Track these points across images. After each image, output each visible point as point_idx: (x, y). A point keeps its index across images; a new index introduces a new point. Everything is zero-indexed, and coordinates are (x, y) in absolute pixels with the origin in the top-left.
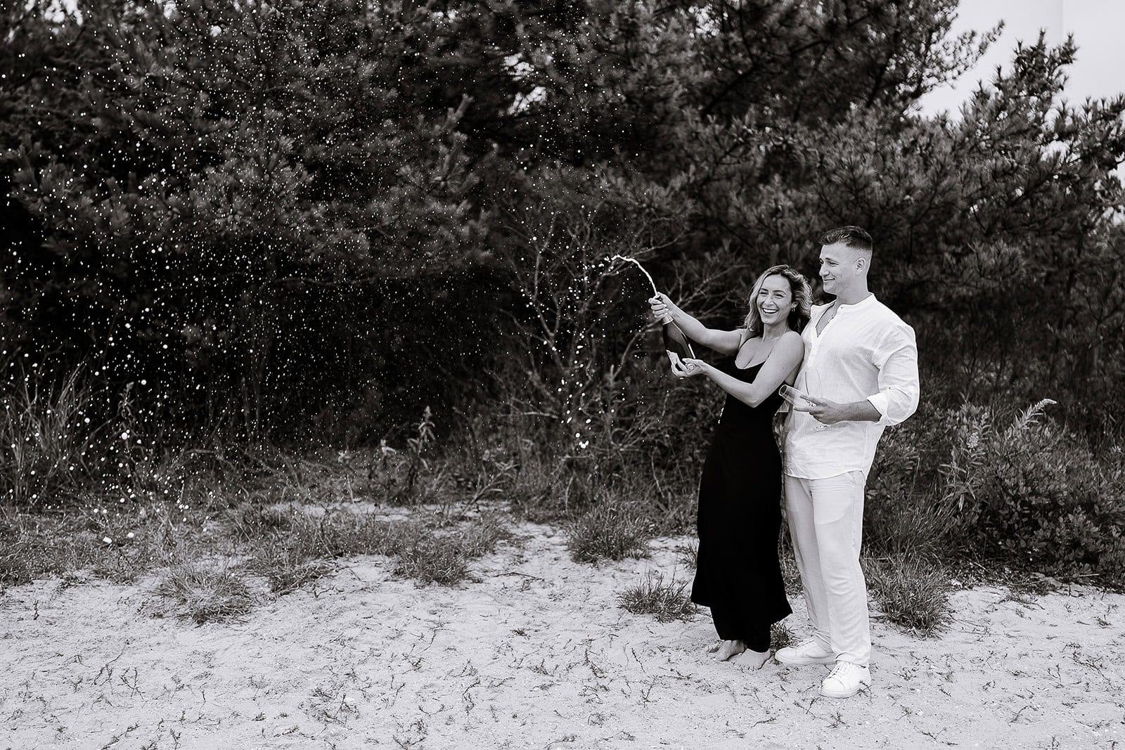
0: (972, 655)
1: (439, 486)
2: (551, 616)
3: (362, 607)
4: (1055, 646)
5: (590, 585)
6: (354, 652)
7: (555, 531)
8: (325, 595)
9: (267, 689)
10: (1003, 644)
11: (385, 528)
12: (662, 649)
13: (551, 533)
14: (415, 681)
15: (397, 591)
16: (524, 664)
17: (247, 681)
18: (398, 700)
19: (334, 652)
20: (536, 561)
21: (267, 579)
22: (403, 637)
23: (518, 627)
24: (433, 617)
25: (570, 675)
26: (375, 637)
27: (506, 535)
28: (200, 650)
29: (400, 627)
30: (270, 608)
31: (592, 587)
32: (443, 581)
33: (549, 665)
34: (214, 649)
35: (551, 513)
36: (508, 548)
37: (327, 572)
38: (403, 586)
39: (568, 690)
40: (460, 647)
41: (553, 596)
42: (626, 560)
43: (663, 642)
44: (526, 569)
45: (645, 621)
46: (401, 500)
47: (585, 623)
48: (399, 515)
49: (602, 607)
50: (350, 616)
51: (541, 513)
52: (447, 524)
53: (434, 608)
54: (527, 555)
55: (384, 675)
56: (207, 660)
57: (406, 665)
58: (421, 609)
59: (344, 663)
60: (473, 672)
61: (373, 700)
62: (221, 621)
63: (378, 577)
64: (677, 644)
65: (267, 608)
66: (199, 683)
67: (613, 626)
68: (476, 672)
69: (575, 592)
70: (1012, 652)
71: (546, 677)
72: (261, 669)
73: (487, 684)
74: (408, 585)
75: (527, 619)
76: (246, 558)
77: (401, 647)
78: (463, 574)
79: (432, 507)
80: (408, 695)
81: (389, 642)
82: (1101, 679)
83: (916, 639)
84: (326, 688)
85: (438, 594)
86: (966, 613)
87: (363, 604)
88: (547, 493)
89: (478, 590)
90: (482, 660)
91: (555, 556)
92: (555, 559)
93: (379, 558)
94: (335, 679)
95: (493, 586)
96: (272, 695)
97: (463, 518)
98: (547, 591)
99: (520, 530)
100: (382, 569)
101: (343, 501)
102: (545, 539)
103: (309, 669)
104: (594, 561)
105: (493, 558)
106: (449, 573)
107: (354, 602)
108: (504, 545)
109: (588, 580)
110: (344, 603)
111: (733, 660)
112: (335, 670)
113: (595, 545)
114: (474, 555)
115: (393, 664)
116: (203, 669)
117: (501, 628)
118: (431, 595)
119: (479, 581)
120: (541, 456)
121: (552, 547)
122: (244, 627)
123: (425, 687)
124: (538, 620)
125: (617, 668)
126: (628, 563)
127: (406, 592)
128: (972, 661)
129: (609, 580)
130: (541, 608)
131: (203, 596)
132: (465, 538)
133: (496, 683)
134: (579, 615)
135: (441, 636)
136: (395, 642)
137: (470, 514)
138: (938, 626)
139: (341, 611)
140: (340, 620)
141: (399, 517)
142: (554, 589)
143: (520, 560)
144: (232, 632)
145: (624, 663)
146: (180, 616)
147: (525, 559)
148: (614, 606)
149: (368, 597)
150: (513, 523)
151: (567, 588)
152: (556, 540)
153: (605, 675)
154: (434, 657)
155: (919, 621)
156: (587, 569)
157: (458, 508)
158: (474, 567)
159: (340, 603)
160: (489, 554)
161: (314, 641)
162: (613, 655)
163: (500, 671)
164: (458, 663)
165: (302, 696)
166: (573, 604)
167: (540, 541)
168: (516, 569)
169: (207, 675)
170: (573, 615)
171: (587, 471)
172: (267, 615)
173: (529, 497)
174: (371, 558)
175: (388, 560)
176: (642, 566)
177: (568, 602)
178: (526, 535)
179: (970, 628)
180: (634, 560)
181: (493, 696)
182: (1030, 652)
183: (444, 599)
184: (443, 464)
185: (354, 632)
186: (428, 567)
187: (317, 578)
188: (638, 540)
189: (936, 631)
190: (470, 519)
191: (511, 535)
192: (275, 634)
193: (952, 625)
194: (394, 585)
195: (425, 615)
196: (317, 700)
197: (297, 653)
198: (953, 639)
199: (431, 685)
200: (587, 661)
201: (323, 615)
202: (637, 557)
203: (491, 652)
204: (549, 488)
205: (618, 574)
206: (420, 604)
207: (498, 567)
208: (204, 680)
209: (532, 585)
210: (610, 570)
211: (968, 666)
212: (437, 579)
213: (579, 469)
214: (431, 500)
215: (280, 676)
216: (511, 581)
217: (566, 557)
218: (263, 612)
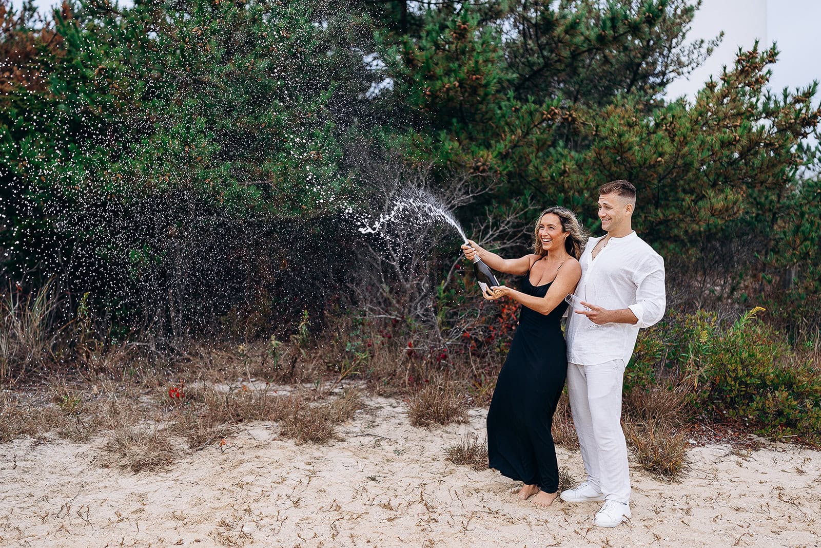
0: (704, 495)
1: (314, 369)
2: (395, 466)
3: (256, 459)
4: (766, 489)
5: (424, 443)
6: (250, 493)
7: (398, 403)
8: (229, 450)
9: (185, 521)
10: (727, 487)
11: (273, 400)
12: (477, 491)
13: (396, 405)
14: (295, 515)
15: (282, 447)
16: (375, 502)
17: (171, 515)
18: (282, 529)
19: (235, 493)
20: (384, 425)
21: (186, 439)
22: (286, 482)
23: (371, 474)
24: (309, 467)
25: (410, 510)
26: (266, 482)
27: (363, 406)
28: (136, 492)
29: (284, 474)
30: (188, 460)
31: (426, 445)
32: (317, 440)
33: (394, 503)
34: (147, 491)
35: (396, 390)
36: (364, 416)
37: (230, 434)
38: (286, 444)
39: (408, 522)
40: (328, 489)
41: (396, 451)
42: (450, 424)
43: (478, 486)
44: (378, 431)
45: (464, 470)
46: (286, 380)
47: (421, 471)
48: (284, 391)
49: (433, 459)
50: (247, 467)
51: (388, 389)
52: (319, 398)
53: (309, 461)
54: (378, 420)
55: (272, 511)
56: (141, 499)
57: (289, 503)
58: (300, 461)
59: (243, 502)
60: (338, 508)
61: (263, 529)
62: (152, 470)
63: (269, 437)
64: (488, 487)
65: (186, 460)
66: (135, 516)
67: (441, 474)
68: (340, 508)
69: (413, 449)
70: (734, 493)
71: (392, 512)
72: (182, 506)
73: (348, 517)
74: (290, 444)
75: (378, 468)
76: (171, 423)
77: (285, 490)
78: (330, 435)
79: (309, 385)
80: (290, 526)
81: (276, 485)
82: (799, 513)
83: (663, 483)
84: (229, 520)
85: (313, 450)
86: (701, 464)
87: (257, 457)
88: (393, 374)
89: (341, 447)
90: (344, 499)
91: (398, 421)
92: (399, 424)
93: (269, 423)
94: (236, 513)
95: (353, 444)
96: (189, 526)
97: (331, 394)
98: (393, 448)
99: (373, 402)
100: (271, 432)
101: (243, 381)
102: (391, 409)
103: (217, 506)
104: (427, 425)
105: (353, 423)
106: (320, 434)
107: (250, 456)
108: (361, 413)
109: (423, 439)
110: (243, 457)
111: (530, 499)
112: (236, 507)
113: (428, 413)
114: (338, 421)
115: (278, 503)
116: (138, 506)
117: (359, 475)
118: (308, 451)
119: (343, 440)
120: (389, 348)
121: (397, 415)
122: (169, 475)
123: (302, 519)
124: (386, 469)
125: (444, 505)
126: (452, 427)
127: (289, 448)
128: (705, 500)
129: (438, 440)
130: (388, 461)
131: (139, 451)
132: (332, 408)
133: (354, 516)
134: (416, 466)
135: (314, 481)
136: (281, 486)
137: (336, 390)
138: (680, 474)
139: (241, 462)
140: (240, 469)
141: (284, 393)
142: (398, 446)
143: (372, 424)
144: (160, 479)
145: (449, 502)
146: (122, 466)
147: (376, 424)
148: (442, 459)
149: (261, 453)
150: (367, 397)
151: (407, 445)
152: (399, 409)
153: (435, 510)
154: (309, 497)
155: (666, 470)
156: (422, 431)
157: (327, 386)
158: (339, 430)
159: (240, 457)
160: (350, 421)
161: (220, 485)
162: (441, 495)
163: (358, 507)
164: (326, 501)
165: (211, 526)
166: (412, 457)
167: (388, 410)
168: (370, 431)
169: (141, 510)
170: (412, 466)
171: (422, 359)
172: (186, 466)
173: (380, 378)
174: (263, 423)
175: (276, 424)
176: (463, 429)
177: (408, 456)
178: (378, 406)
179: (703, 475)
180: (457, 425)
181: (352, 526)
182: (748, 493)
183: (317, 454)
184: (316, 353)
185: (250, 478)
186: (305, 430)
187: (223, 438)
188: (459, 410)
189: (678, 477)
190: (336, 394)
191: (367, 406)
192: (192, 480)
193: (690, 473)
194: (280, 443)
195: (303, 466)
196: (222, 529)
197: (208, 494)
198: (691, 483)
199: (307, 518)
200: (422, 500)
201: (227, 465)
202: (459, 423)
203: (351, 494)
204: (395, 371)
205: (445, 435)
206: (299, 458)
207: (357, 430)
208: (139, 514)
209: (381, 443)
210: (439, 431)
211: (702, 504)
212: (312, 439)
213: (416, 357)
214: (308, 380)
215: (195, 511)
216: (366, 440)
217: (407, 422)
218: (183, 463)
